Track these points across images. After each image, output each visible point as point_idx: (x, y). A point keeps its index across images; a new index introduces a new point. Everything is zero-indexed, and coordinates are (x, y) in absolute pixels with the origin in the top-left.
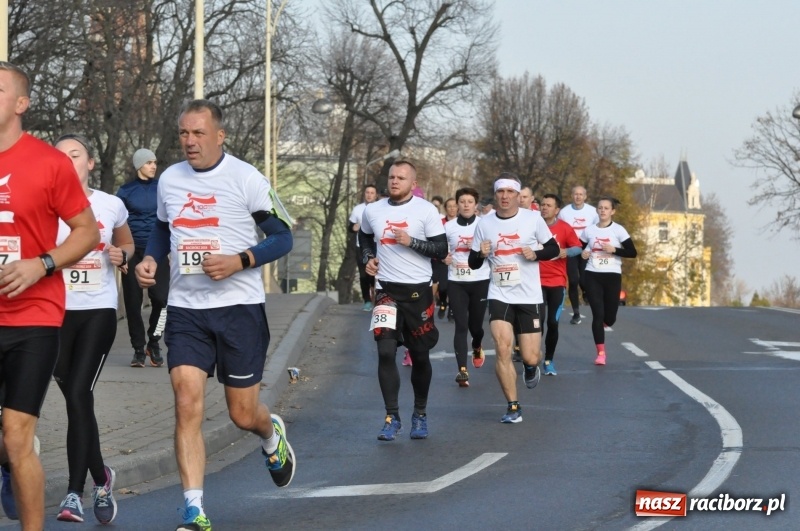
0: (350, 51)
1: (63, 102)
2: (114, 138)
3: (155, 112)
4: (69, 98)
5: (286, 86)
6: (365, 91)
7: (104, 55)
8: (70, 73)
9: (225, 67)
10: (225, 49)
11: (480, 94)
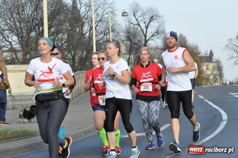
0: (130, 28)
1: (62, 44)
2: (75, 52)
3: (84, 45)
4: (64, 43)
5: (115, 37)
6: (134, 38)
7: (72, 32)
8: (64, 37)
9: (101, 34)
10: (100, 29)
11: (162, 37)
